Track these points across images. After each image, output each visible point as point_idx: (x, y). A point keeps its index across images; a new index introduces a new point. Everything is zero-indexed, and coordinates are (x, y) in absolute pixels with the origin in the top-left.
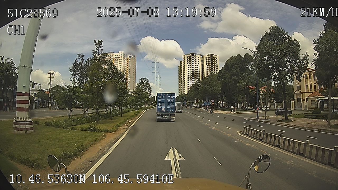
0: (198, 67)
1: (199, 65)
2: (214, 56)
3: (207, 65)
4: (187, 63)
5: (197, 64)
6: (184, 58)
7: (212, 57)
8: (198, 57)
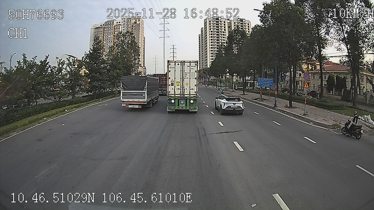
0: (225, 34)
1: (225, 31)
2: (245, 22)
4: (210, 29)
5: (223, 30)
6: (206, 22)
7: (242, 22)
8: (224, 22)
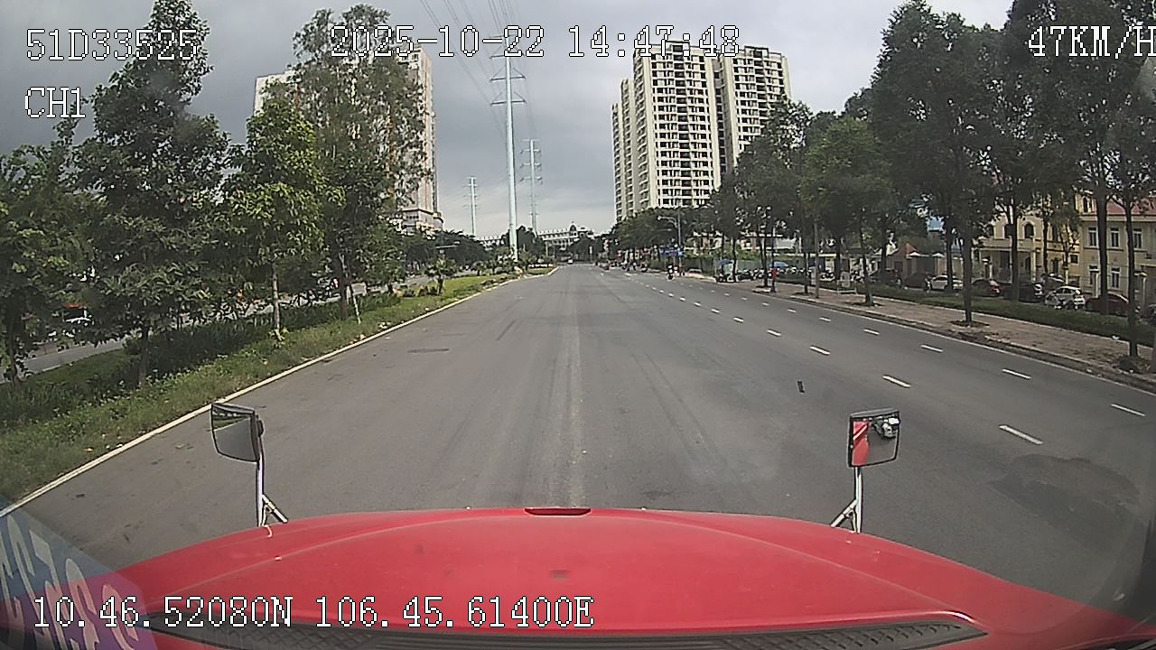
0: (704, 97)
2: (768, 57)
3: (742, 90)
4: (655, 83)
5: (699, 86)
6: (641, 60)
7: (760, 59)
8: (702, 59)
